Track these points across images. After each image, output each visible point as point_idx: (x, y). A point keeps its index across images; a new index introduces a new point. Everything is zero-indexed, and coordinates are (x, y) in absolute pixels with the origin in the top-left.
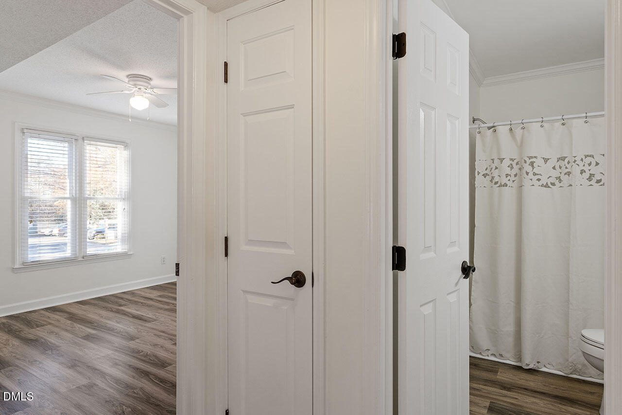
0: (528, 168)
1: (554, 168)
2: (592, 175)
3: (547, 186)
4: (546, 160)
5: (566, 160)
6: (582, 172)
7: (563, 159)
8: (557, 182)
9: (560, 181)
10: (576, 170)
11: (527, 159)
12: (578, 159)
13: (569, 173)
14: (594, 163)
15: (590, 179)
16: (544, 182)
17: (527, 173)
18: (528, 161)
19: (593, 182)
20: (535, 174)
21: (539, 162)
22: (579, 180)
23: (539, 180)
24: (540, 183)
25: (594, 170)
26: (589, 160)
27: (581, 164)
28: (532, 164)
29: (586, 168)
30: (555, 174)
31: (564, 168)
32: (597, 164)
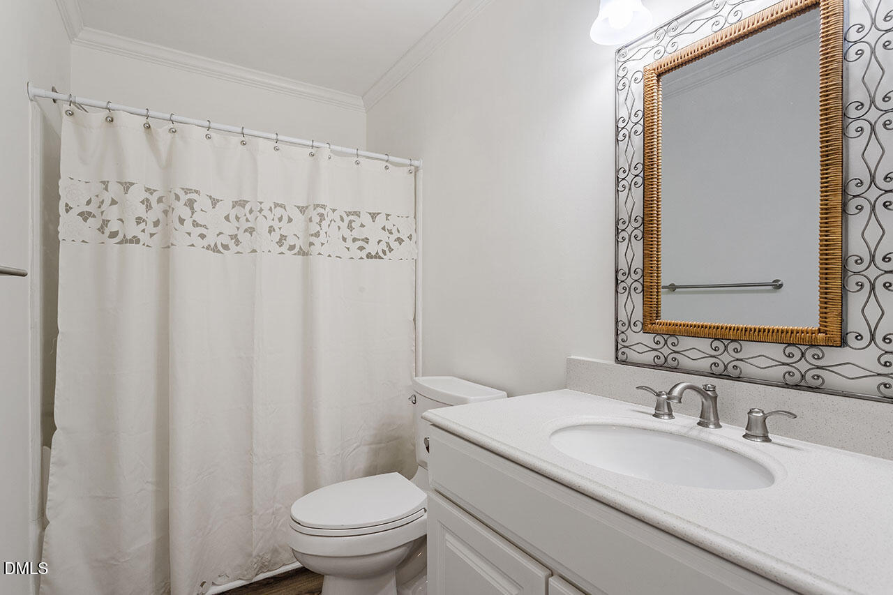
0: (185, 212)
1: (227, 218)
2: (283, 237)
3: (215, 249)
4: (215, 202)
5: (248, 207)
6: (271, 229)
7: (242, 204)
8: (232, 244)
9: (237, 243)
10: (263, 225)
11: (181, 194)
12: (265, 207)
13: (251, 230)
14: (285, 219)
15: (280, 243)
16: (211, 240)
17: (182, 221)
18: (184, 198)
19: (284, 249)
20: (195, 224)
21: (202, 202)
22: (266, 242)
23: (202, 236)
24: (205, 242)
25: (287, 229)
26: (279, 212)
27: (270, 216)
28: (190, 204)
29: (276, 224)
30: (229, 229)
31: (243, 219)
32: (290, 220)
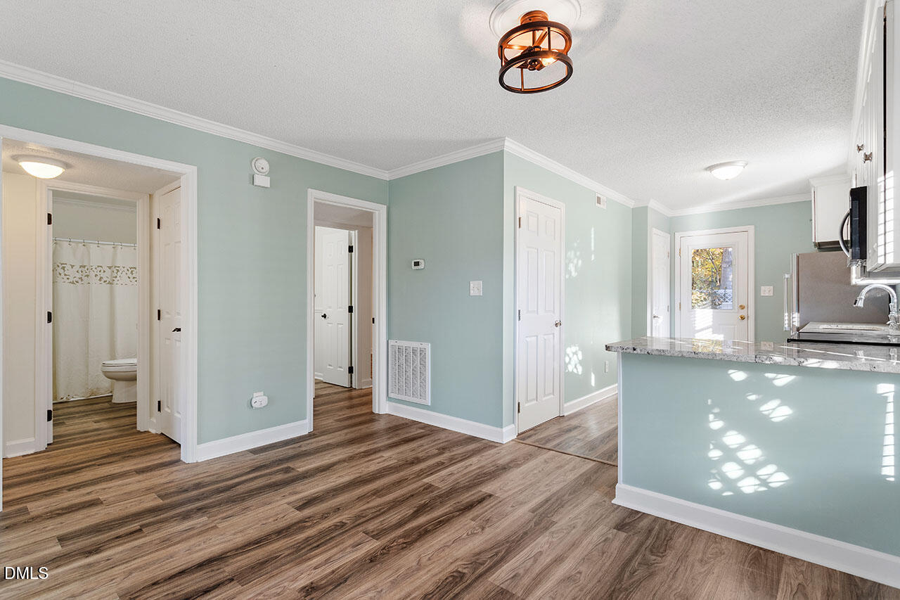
0: (62, 271)
1: (78, 272)
2: (101, 278)
3: (73, 283)
4: (72, 266)
5: (86, 268)
6: (96, 275)
7: (84, 267)
8: (80, 281)
9: (82, 280)
10: (93, 274)
11: (59, 265)
12: (94, 268)
13: (87, 276)
14: (102, 271)
15: (100, 280)
16: (71, 280)
17: (60, 274)
18: (61, 266)
19: (102, 282)
20: (65, 275)
21: (68, 267)
22: (94, 280)
23: (68, 279)
24: (70, 281)
25: (102, 274)
26: (100, 269)
27: (95, 270)
28: (63, 268)
29: (98, 273)
30: (78, 275)
31: (84, 272)
32: (104, 271)
